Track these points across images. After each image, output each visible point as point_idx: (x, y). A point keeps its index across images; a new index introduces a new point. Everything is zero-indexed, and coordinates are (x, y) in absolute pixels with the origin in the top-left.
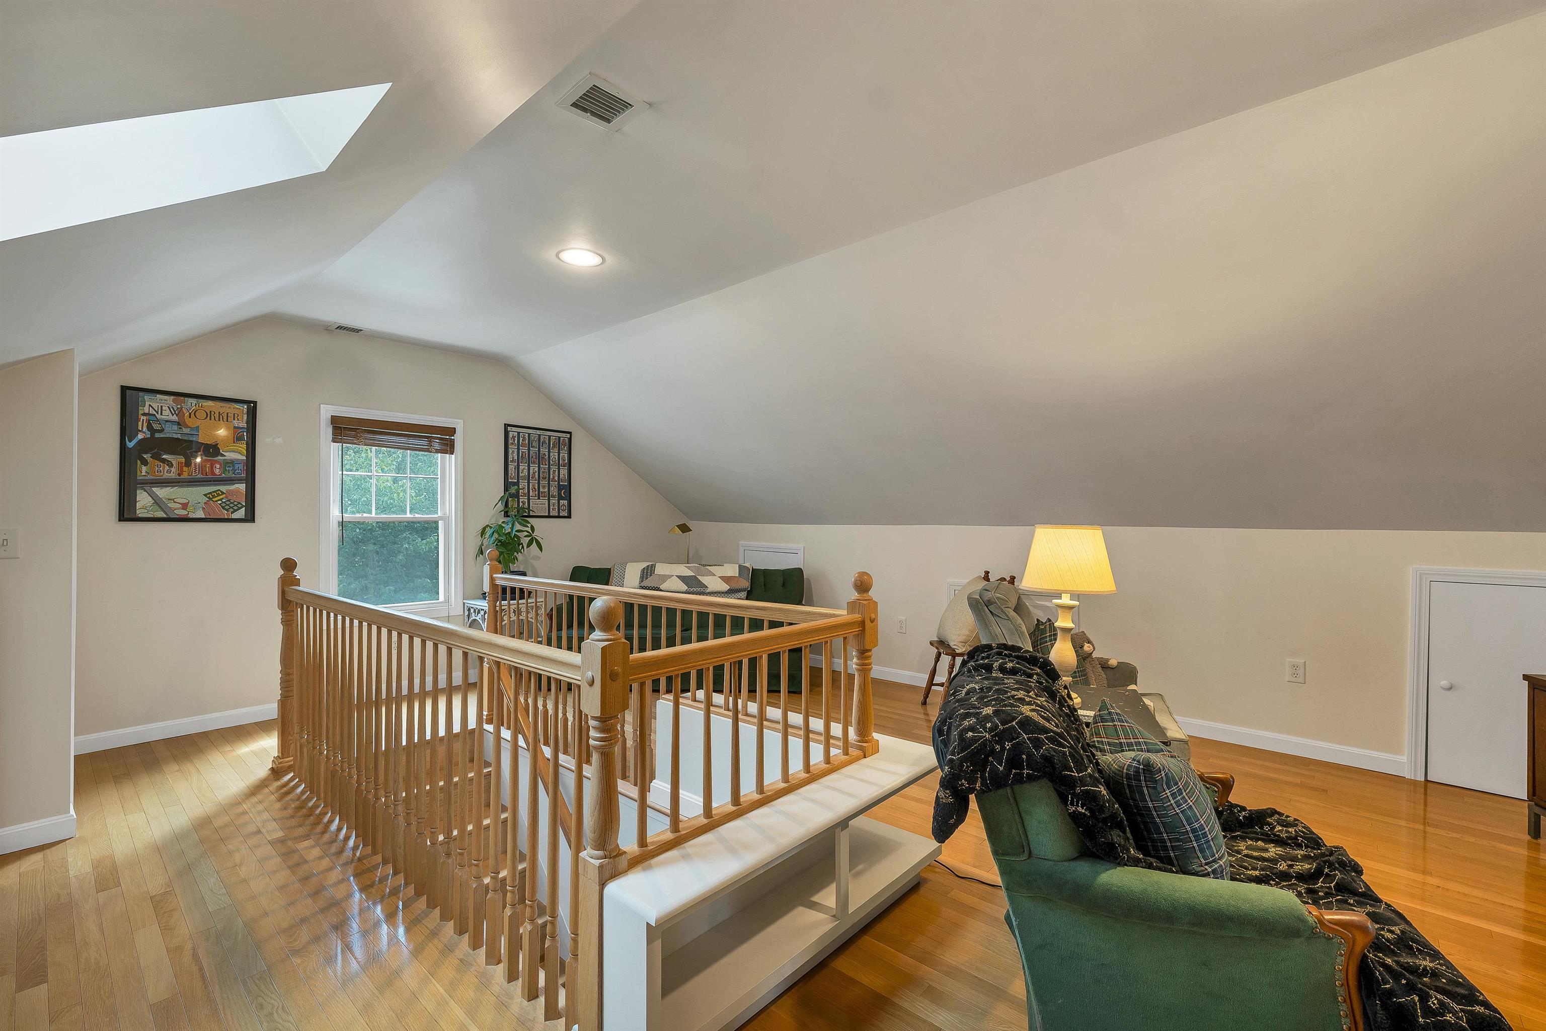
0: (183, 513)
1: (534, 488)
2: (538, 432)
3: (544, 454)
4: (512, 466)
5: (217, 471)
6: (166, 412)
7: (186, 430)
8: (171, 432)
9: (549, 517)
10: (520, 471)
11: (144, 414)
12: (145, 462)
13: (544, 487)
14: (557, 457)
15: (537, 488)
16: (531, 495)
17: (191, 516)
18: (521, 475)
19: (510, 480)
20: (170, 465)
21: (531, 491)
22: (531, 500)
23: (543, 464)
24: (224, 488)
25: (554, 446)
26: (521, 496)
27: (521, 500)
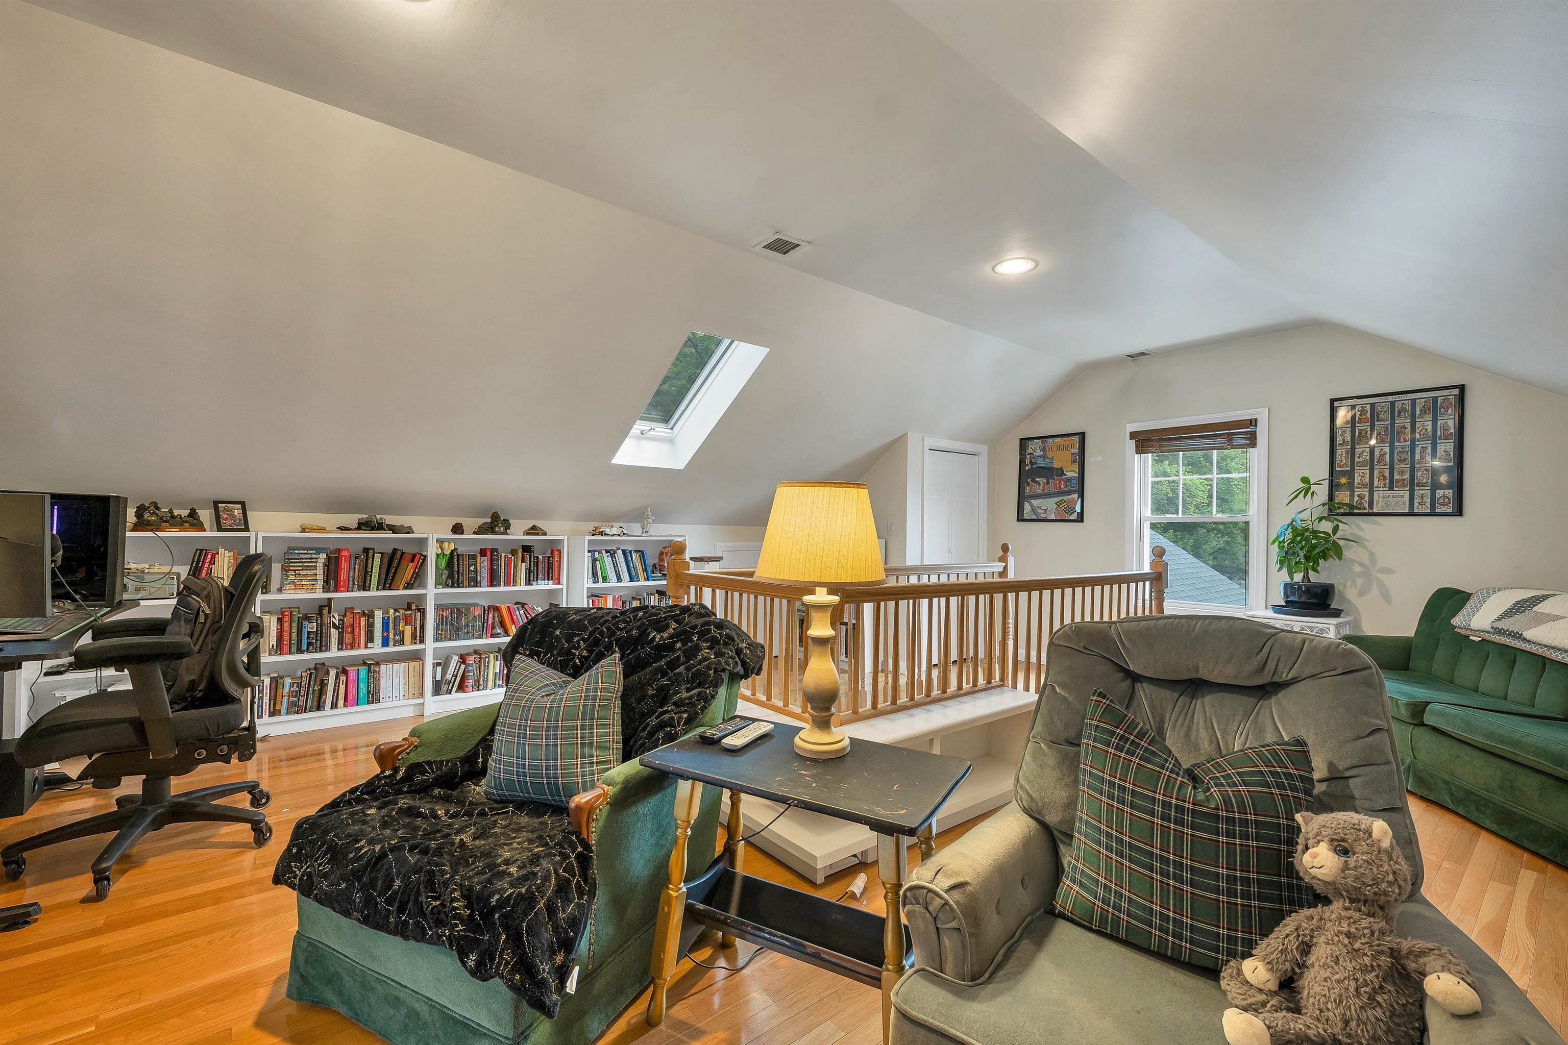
0: (1044, 516)
1: (1383, 476)
2: (1390, 398)
3: (1404, 427)
4: (1341, 453)
5: (1062, 486)
6: (1038, 450)
7: (1047, 461)
8: (1041, 463)
9: (1411, 514)
10: (1357, 455)
11: (1029, 454)
12: (1028, 485)
13: (1402, 473)
14: (1430, 428)
15: (1387, 475)
16: (1375, 485)
17: (1049, 518)
18: (1357, 460)
19: (1337, 469)
20: (1039, 485)
21: (1376, 480)
22: (1375, 493)
23: (1399, 441)
24: (1065, 498)
25: (1424, 412)
26: (1357, 487)
27: (1356, 494)
